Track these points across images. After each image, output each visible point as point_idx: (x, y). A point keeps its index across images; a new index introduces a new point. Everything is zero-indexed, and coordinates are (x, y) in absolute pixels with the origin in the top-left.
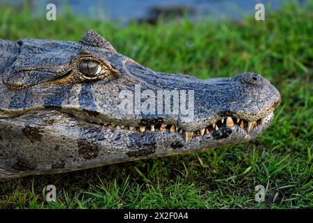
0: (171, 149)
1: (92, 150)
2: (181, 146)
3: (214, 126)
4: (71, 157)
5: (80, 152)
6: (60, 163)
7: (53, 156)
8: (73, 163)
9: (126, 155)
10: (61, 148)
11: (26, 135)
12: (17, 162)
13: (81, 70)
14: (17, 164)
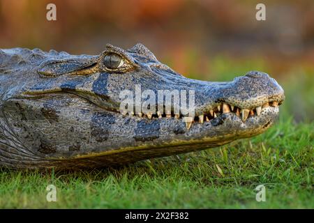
0: (173, 135)
1: (103, 133)
2: (182, 132)
3: (212, 114)
4: (85, 139)
5: (93, 134)
6: (76, 144)
7: (69, 138)
8: (87, 145)
9: (134, 139)
10: (75, 129)
11: (45, 115)
12: (40, 144)
13: (105, 63)
14: (41, 145)
